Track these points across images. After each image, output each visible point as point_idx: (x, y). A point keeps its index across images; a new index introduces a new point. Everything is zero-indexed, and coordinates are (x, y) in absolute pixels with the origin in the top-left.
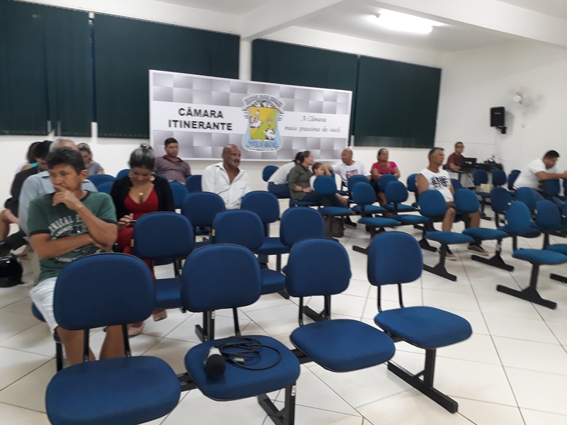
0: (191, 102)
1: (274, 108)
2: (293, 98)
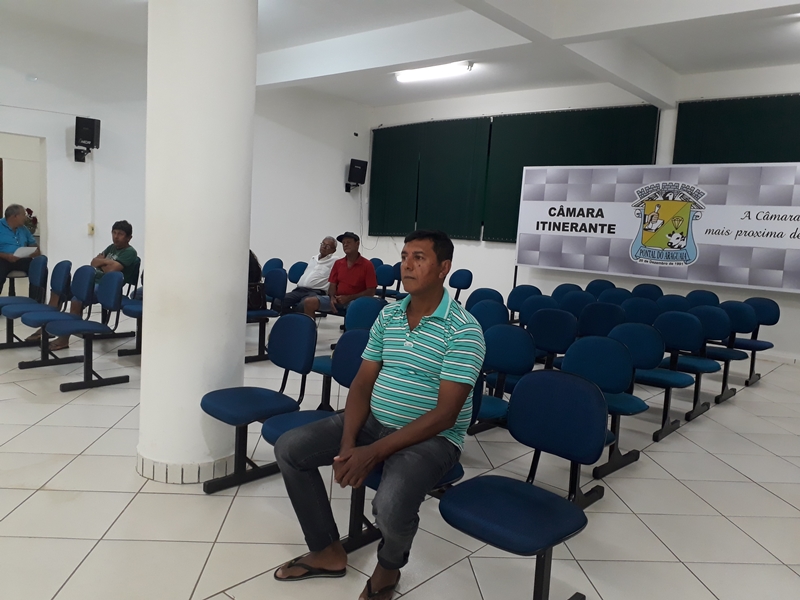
0: (565, 200)
1: (687, 200)
2: (726, 183)
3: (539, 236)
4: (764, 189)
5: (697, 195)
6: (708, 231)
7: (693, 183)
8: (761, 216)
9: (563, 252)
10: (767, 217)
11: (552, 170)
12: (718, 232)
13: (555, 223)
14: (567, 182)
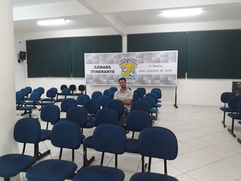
0: (99, 64)
1: (133, 62)
2: (143, 57)
3: (92, 75)
4: (153, 58)
5: (136, 61)
6: (140, 71)
7: (134, 57)
8: (153, 66)
9: (100, 79)
10: (154, 66)
11: (94, 54)
12: (142, 71)
13: (96, 71)
14: (99, 58)
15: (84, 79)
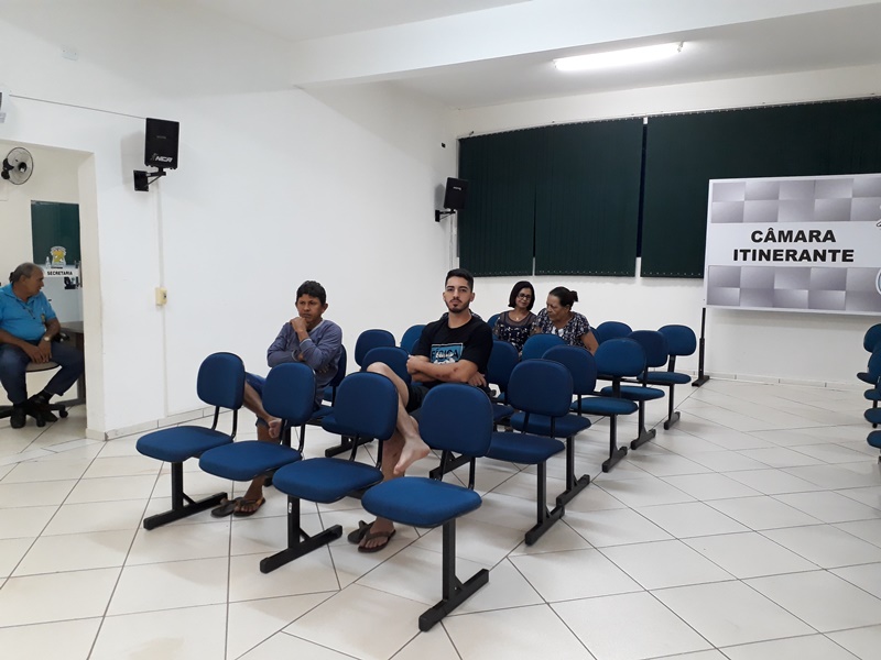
0: (776, 221)
3: (739, 269)
9: (776, 287)
11: (752, 183)
13: (761, 252)
14: (777, 198)
15: (702, 285)
